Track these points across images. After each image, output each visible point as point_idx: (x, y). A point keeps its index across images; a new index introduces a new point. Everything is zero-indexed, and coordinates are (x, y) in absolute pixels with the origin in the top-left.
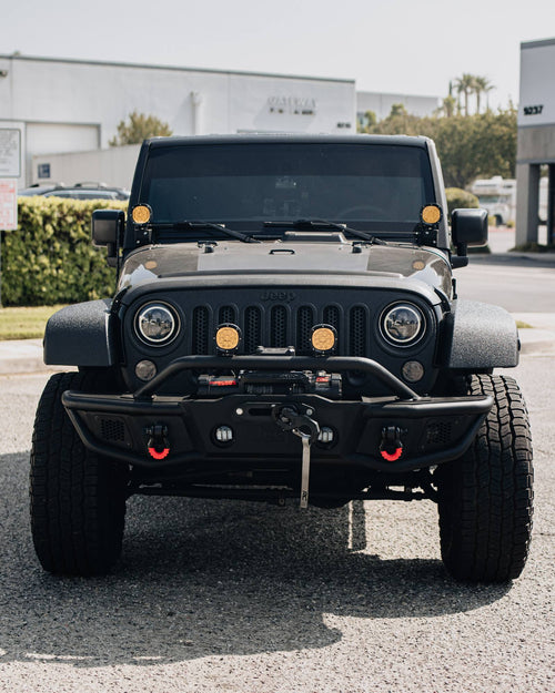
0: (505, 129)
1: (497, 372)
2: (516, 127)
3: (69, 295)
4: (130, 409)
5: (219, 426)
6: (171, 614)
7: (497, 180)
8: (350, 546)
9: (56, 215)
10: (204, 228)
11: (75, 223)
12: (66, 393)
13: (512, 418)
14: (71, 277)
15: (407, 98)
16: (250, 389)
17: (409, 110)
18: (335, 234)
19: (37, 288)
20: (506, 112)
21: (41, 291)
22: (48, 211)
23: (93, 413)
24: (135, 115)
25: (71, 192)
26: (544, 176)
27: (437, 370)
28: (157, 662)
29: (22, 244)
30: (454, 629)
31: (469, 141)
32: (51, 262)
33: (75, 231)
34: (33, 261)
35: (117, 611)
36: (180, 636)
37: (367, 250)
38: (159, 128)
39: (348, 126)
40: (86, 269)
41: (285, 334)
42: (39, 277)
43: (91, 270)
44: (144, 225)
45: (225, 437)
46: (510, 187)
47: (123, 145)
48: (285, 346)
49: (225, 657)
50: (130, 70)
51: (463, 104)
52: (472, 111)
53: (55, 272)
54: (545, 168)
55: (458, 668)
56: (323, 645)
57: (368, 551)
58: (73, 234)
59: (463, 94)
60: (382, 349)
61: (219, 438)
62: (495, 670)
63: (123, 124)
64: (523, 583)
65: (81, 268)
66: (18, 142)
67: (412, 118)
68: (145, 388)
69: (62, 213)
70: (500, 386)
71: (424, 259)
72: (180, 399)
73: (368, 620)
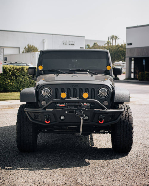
0: (123, 49)
1: (125, 104)
2: (125, 48)
3: (15, 90)
4: (41, 112)
5: (62, 115)
6: (50, 160)
7: (121, 62)
8: (90, 146)
9: (12, 69)
10: (56, 71)
11: (17, 71)
12: (25, 108)
13: (128, 114)
14: (16, 85)
15: (97, 41)
16: (69, 107)
17: (98, 44)
18: (86, 72)
19: (7, 88)
20: (123, 45)
21: (8, 88)
22: (10, 68)
23: (32, 113)
24: (29, 45)
25: (14, 64)
26: (133, 61)
27: (111, 103)
28: (48, 169)
29: (3, 77)
30: (116, 162)
31: (113, 52)
32: (11, 81)
33: (17, 74)
34: (6, 81)
35: (37, 159)
36: (53, 164)
37: (94, 76)
38: (35, 48)
39: (83, 48)
40: (20, 83)
41: (76, 95)
42: (8, 85)
43: (21, 83)
44: (41, 70)
45: (63, 118)
46: (124, 63)
47: (25, 52)
48: (76, 97)
49: (64, 168)
50: (27, 33)
51: (112, 43)
52: (114, 45)
53: (12, 84)
54: (133, 59)
55: (117, 170)
56: (86, 166)
57: (95, 146)
58: (16, 74)
59: (112, 40)
60: (99, 98)
61: (61, 118)
62: (126, 170)
63: (26, 47)
64: (131, 153)
65: (18, 83)
66: (3, 51)
67: (99, 46)
68: (44, 107)
69: (13, 69)
70: (125, 107)
71: (107, 78)
72: (52, 109)
73: (96, 161)
